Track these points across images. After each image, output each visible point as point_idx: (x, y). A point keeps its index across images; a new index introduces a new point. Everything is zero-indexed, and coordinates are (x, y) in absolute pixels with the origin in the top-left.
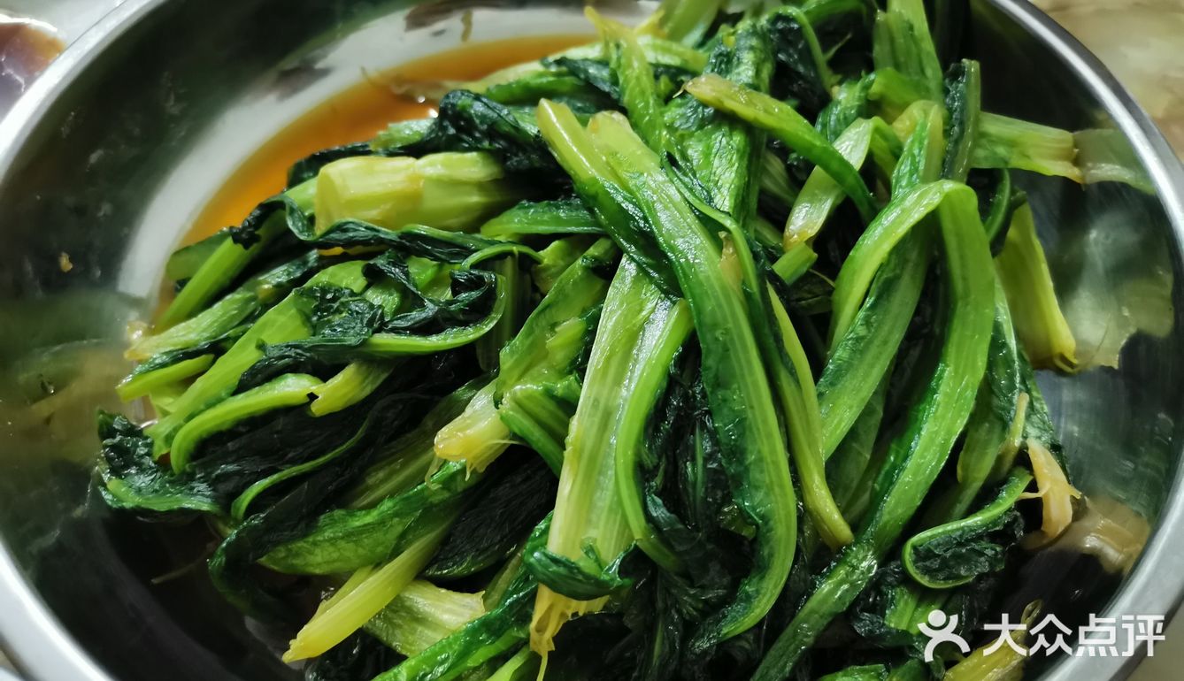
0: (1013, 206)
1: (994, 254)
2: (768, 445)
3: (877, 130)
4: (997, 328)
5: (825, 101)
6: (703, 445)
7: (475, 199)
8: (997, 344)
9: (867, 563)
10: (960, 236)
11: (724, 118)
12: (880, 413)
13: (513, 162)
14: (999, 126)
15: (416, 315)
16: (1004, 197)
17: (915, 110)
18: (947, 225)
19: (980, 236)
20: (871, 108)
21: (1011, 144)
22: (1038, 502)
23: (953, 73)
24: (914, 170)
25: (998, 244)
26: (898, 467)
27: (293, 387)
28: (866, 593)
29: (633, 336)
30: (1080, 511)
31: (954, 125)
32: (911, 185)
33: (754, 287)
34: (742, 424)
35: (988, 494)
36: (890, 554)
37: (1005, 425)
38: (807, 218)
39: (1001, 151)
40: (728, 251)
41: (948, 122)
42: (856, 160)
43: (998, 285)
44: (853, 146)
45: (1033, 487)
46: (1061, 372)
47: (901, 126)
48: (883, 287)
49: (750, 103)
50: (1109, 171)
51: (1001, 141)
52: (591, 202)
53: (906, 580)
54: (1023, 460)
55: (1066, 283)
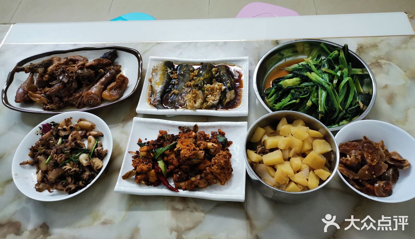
0: (356, 78)
1: (354, 83)
2: (335, 102)
3: (341, 72)
4: (355, 90)
5: (335, 68)
6: (330, 102)
7: (299, 82)
8: (355, 92)
9: (344, 112)
10: (350, 82)
11: (325, 72)
12: (344, 99)
13: (303, 78)
14: (353, 69)
15: (302, 94)
16: (355, 77)
17: (345, 69)
18: (349, 82)
19: (352, 82)
20: (340, 69)
21: (355, 71)
22: (360, 106)
23: (348, 65)
24: (345, 76)
25: (354, 82)
26: (346, 104)
27: (294, 101)
28: (344, 114)
29: (321, 94)
30: (364, 106)
31: (349, 70)
32: (345, 78)
33: (333, 89)
34: (333, 100)
35: (355, 105)
36: (346, 111)
37: (356, 99)
38: (335, 81)
39: (354, 72)
40: (330, 86)
41: (348, 70)
42: (339, 75)
43: (354, 86)
44: (339, 74)
45: (359, 104)
46: (362, 94)
47: (344, 71)
48: (343, 87)
49: (328, 71)
50: (366, 73)
51: (354, 71)
52: (314, 82)
53: (348, 113)
54: (358, 102)
55: (362, 86)
